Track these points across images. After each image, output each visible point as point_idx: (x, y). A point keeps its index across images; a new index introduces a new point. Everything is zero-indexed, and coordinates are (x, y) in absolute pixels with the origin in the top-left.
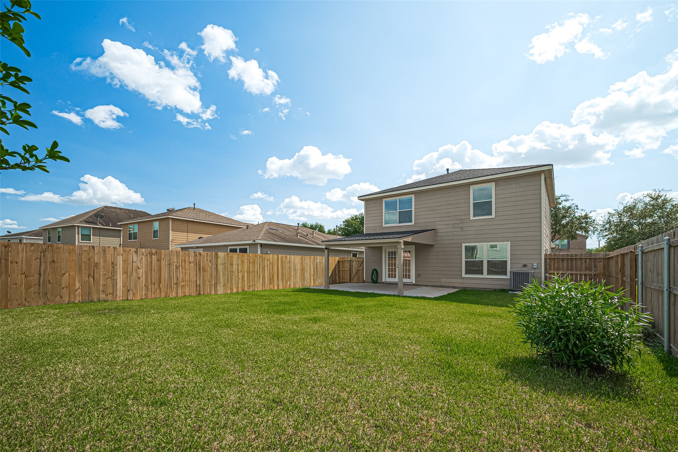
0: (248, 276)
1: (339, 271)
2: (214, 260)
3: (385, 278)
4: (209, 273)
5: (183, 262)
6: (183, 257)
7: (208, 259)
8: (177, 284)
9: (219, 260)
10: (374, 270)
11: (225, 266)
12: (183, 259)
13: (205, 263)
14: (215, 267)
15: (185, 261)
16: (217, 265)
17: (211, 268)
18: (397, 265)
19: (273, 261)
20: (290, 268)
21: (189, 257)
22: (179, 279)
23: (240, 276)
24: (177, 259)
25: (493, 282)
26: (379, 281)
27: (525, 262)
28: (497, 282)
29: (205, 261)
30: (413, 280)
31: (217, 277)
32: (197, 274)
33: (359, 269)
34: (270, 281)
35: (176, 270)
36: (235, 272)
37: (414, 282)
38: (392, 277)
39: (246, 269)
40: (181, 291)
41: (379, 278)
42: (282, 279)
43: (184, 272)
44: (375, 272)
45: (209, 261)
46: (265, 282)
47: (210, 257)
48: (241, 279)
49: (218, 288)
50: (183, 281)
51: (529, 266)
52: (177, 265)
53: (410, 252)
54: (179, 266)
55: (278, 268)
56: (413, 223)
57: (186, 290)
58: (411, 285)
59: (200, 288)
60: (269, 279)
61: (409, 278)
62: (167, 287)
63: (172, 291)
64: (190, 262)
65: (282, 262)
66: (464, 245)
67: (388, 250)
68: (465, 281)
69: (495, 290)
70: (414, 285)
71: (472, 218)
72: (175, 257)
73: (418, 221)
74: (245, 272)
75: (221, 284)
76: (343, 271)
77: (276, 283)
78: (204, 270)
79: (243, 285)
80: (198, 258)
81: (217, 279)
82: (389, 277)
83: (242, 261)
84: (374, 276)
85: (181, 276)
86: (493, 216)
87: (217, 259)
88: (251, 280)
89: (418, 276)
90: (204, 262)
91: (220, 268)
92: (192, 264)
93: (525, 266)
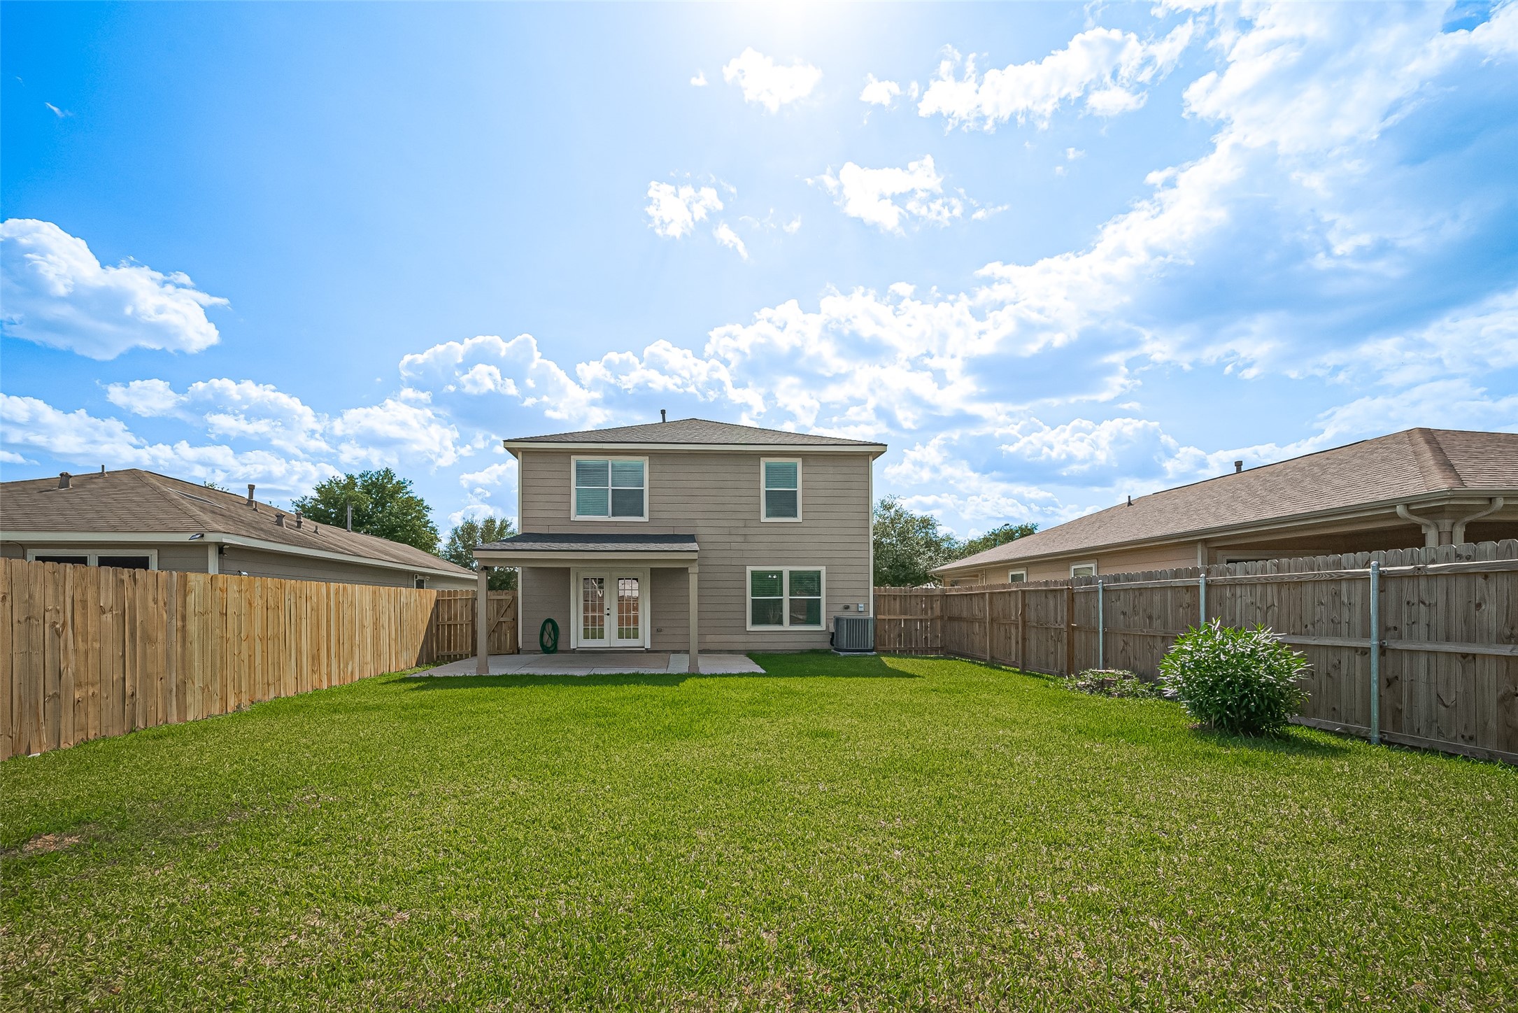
0: (263, 652)
1: (438, 626)
2: (176, 602)
3: (577, 639)
4: (160, 648)
5: (78, 607)
6: (79, 590)
7: (160, 598)
8: (57, 696)
9: (191, 599)
10: (549, 620)
11: (207, 620)
12: (78, 597)
13: (150, 609)
14: (180, 623)
15: (84, 603)
16: (184, 618)
17: (168, 634)
18: (605, 608)
19: (318, 601)
20: (352, 622)
21: (99, 588)
22: (64, 676)
23: (245, 656)
24: (56, 597)
25: (798, 638)
26: (560, 647)
27: (847, 601)
28: (806, 638)
29: (151, 604)
30: (645, 639)
31: (185, 664)
32: (124, 655)
33: (502, 619)
34: (313, 664)
35: (52, 640)
36: (231, 641)
37: (648, 646)
38: (594, 637)
39: (258, 630)
40: (70, 726)
41: (561, 638)
42: (338, 656)
43: (81, 646)
44: (550, 626)
45: (161, 603)
46: (301, 667)
47: (165, 590)
48: (246, 661)
49: (189, 699)
50: (79, 685)
51: (853, 608)
52: (55, 623)
53: (637, 580)
54: (64, 625)
55: (328, 621)
56: (645, 519)
57: (91, 716)
58: (642, 652)
59: (134, 705)
60: (310, 659)
61: (636, 637)
62: (21, 715)
63: (38, 730)
64: (102, 611)
65: (338, 603)
66: (749, 569)
67: (583, 575)
68: (751, 638)
69: (802, 652)
70: (648, 651)
71: (764, 519)
72: (50, 591)
73: (656, 515)
74: (257, 640)
75: (196, 686)
76: (449, 626)
77: (324, 670)
78: (149, 639)
79: (252, 682)
80: (128, 593)
81: (184, 669)
82: (586, 637)
83: (250, 604)
84: (546, 637)
85: (72, 665)
86: (799, 519)
87: (185, 596)
88: (270, 663)
89: (656, 631)
90: (145, 608)
91: (193, 627)
92: (109, 615)
93: (847, 608)
